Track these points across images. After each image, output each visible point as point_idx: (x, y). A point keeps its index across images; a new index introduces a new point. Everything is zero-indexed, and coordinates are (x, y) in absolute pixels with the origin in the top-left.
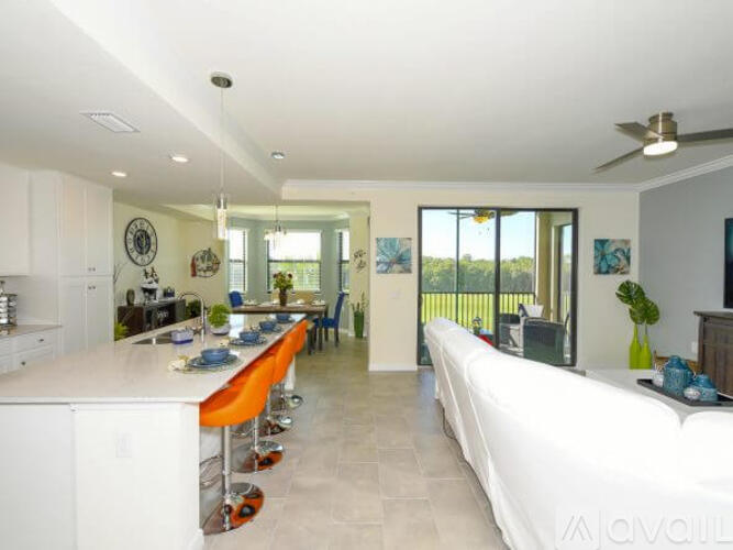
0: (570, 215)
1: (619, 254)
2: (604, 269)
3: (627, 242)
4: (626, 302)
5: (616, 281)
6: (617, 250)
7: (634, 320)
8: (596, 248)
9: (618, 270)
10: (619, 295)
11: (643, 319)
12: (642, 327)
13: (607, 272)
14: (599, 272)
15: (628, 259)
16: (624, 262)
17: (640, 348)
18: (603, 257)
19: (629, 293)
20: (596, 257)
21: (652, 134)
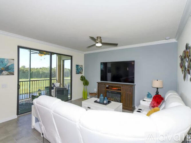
0: (70, 57)
1: (81, 69)
2: (78, 73)
3: (82, 66)
4: (82, 81)
5: (80, 75)
6: (80, 68)
7: (84, 85)
8: (76, 67)
9: (80, 73)
10: (80, 79)
11: (86, 85)
12: (85, 87)
13: (78, 74)
14: (77, 73)
15: (82, 70)
16: (82, 71)
17: (85, 92)
18: (78, 69)
19: (83, 78)
20: (76, 70)
21: (97, 41)
